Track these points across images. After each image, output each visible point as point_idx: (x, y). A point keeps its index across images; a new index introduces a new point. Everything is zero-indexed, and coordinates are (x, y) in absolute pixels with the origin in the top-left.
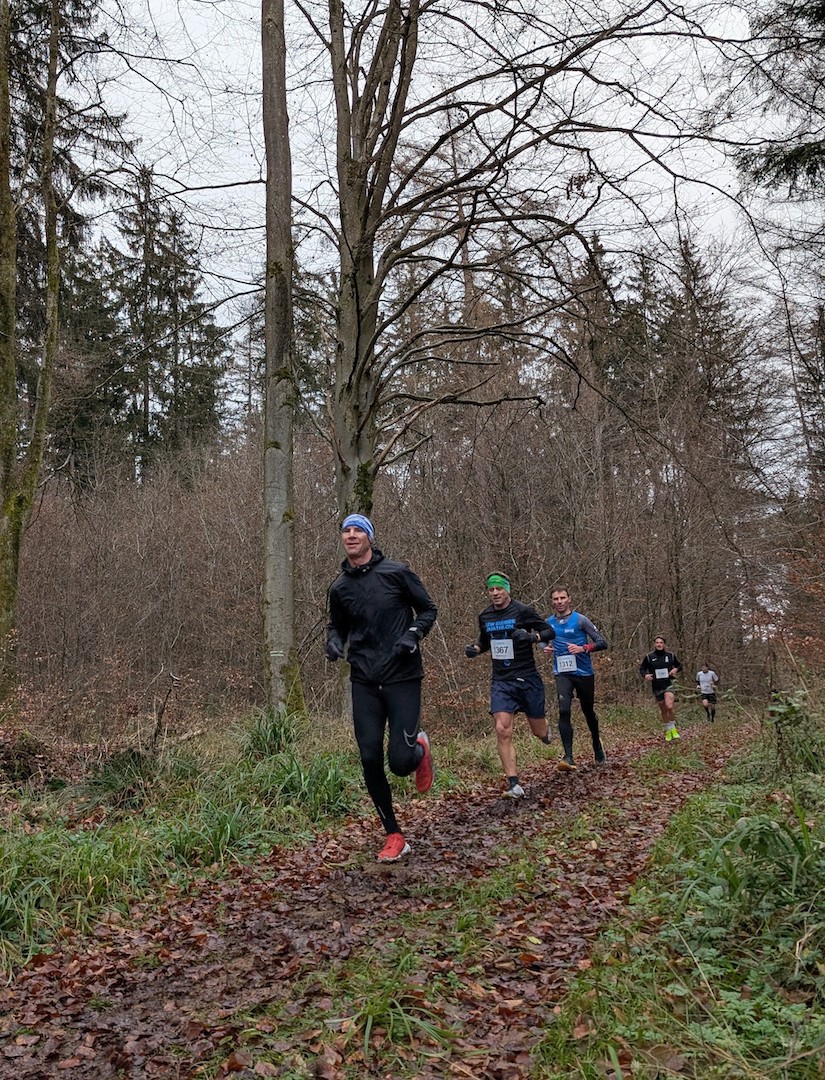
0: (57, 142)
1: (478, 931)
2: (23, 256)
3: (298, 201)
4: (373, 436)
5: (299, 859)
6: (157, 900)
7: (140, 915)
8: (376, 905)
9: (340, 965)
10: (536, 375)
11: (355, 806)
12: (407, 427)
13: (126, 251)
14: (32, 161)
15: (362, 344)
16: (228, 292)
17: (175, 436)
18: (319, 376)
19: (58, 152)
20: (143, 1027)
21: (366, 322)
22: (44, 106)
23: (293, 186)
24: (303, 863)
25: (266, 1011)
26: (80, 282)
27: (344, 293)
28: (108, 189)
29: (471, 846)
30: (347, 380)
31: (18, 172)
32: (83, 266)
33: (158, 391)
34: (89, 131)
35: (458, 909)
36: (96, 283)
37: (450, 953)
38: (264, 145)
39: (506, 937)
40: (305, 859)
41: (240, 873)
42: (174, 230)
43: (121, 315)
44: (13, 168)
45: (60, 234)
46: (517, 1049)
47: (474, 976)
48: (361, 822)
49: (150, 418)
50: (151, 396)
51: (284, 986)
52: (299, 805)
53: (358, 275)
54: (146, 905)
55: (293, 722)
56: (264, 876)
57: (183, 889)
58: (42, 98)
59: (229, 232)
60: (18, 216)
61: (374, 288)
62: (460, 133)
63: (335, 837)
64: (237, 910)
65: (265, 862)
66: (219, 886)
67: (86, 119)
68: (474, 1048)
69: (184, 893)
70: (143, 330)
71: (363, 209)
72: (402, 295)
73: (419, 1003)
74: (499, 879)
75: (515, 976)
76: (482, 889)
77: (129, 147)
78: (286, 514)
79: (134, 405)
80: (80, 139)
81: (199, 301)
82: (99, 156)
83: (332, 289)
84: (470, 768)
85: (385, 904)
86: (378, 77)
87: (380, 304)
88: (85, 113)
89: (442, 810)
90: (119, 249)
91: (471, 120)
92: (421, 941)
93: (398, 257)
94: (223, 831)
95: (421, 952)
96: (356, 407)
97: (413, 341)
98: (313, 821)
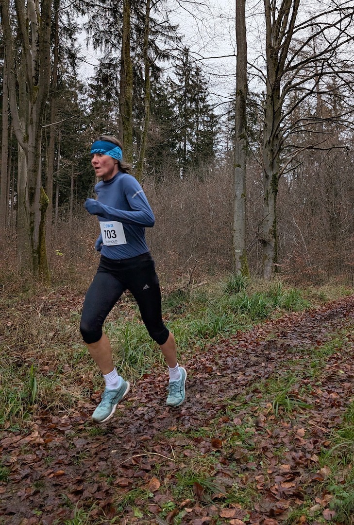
0: (150, 37)
1: (320, 367)
2: (135, 85)
3: (249, 64)
4: (279, 162)
5: (247, 336)
6: (191, 353)
7: (185, 358)
8: (279, 356)
9: (265, 381)
10: (345, 137)
11: (269, 315)
12: (293, 159)
13: (178, 83)
14: (139, 44)
15: (275, 124)
16: (220, 101)
17: (196, 160)
18: (256, 135)
19: (150, 41)
20: (188, 404)
21: (276, 115)
22: (144, 21)
23: (248, 58)
24: (249, 338)
25: (237, 399)
26: (158, 95)
27: (268, 102)
28: (170, 57)
29: (316, 332)
30: (268, 139)
31: (133, 49)
32: (160, 89)
33: (190, 140)
34: (163, 33)
35: (311, 358)
36: (165, 96)
37: (308, 376)
38: (236, 40)
39: (330, 370)
40: (250, 336)
41: (224, 341)
42: (197, 74)
43: (175, 109)
44: (131, 47)
45: (150, 75)
46: (335, 416)
47: (318, 386)
48: (272, 321)
49: (187, 152)
50: (187, 143)
51: (243, 389)
52: (247, 314)
53: (274, 94)
54: (187, 354)
55: (244, 279)
56: (234, 343)
57: (202, 348)
58: (144, 18)
59: (221, 76)
60: (134, 68)
61: (280, 101)
62: (317, 36)
63: (262, 327)
64: (223, 357)
65: (234, 337)
66: (216, 347)
67: (162, 27)
68: (318, 415)
69: (202, 349)
70: (184, 115)
71: (276, 68)
72: (292, 103)
73: (296, 397)
74: (327, 347)
75: (334, 386)
76: (321, 350)
77: (179, 39)
78: (243, 194)
79: (180, 146)
80: (159, 36)
81: (208, 103)
82: (167, 43)
83: (263, 99)
84: (316, 299)
85: (282, 356)
86: (284, 11)
87: (283, 107)
88: (161, 25)
89: (304, 316)
90: (174, 81)
91: (322, 31)
92: (297, 372)
93: (290, 88)
94: (218, 324)
95: (297, 376)
96: (272, 150)
97: (296, 123)
98: (253, 320)
